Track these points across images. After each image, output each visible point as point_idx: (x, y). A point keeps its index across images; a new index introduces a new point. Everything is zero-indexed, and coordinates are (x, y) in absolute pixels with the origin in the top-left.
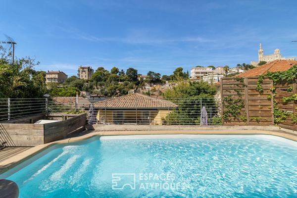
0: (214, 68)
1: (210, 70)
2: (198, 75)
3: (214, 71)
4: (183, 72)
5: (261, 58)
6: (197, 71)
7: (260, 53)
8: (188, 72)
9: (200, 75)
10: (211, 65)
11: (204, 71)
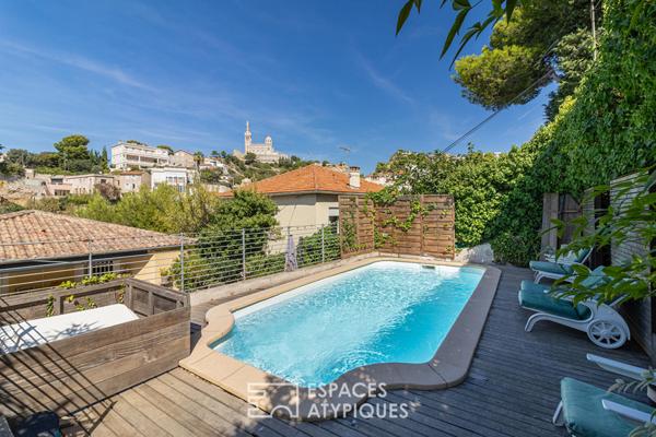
0: (171, 153)
1: (164, 154)
2: (133, 162)
3: (173, 158)
4: (89, 148)
5: (249, 147)
6: (130, 151)
7: (248, 138)
8: (105, 153)
9: (139, 163)
10: (164, 145)
11: (149, 154)
